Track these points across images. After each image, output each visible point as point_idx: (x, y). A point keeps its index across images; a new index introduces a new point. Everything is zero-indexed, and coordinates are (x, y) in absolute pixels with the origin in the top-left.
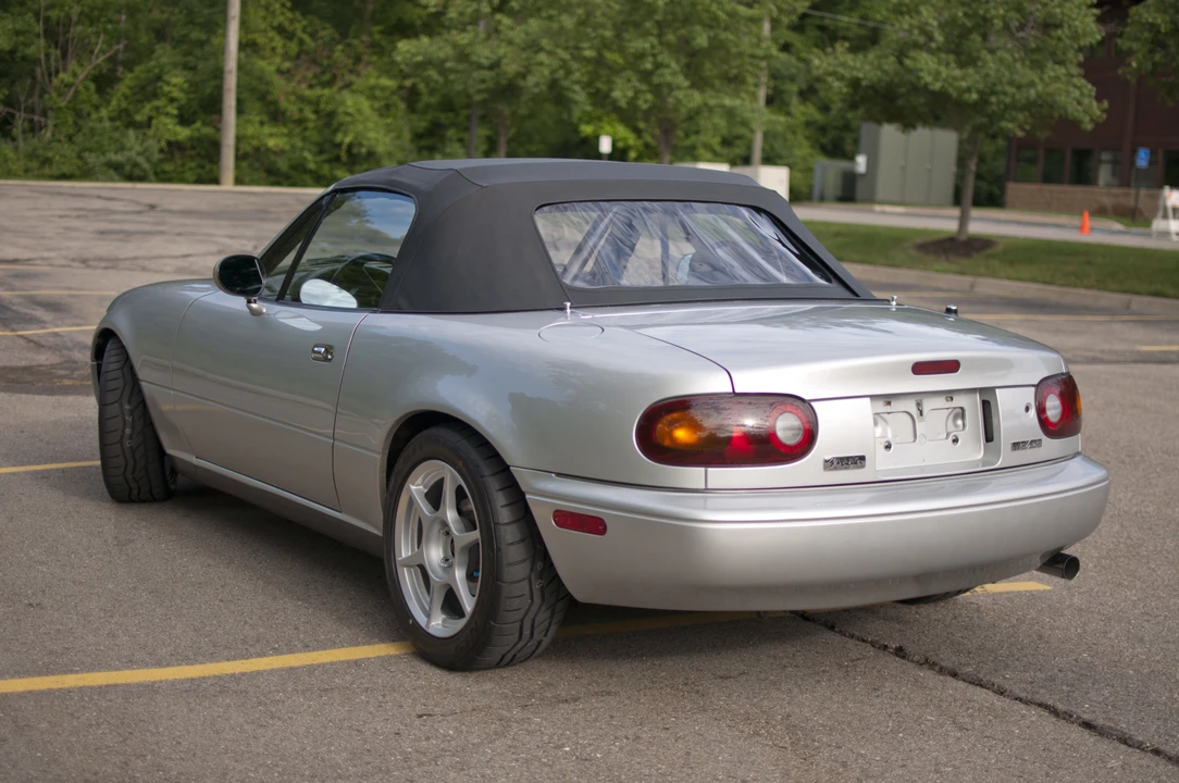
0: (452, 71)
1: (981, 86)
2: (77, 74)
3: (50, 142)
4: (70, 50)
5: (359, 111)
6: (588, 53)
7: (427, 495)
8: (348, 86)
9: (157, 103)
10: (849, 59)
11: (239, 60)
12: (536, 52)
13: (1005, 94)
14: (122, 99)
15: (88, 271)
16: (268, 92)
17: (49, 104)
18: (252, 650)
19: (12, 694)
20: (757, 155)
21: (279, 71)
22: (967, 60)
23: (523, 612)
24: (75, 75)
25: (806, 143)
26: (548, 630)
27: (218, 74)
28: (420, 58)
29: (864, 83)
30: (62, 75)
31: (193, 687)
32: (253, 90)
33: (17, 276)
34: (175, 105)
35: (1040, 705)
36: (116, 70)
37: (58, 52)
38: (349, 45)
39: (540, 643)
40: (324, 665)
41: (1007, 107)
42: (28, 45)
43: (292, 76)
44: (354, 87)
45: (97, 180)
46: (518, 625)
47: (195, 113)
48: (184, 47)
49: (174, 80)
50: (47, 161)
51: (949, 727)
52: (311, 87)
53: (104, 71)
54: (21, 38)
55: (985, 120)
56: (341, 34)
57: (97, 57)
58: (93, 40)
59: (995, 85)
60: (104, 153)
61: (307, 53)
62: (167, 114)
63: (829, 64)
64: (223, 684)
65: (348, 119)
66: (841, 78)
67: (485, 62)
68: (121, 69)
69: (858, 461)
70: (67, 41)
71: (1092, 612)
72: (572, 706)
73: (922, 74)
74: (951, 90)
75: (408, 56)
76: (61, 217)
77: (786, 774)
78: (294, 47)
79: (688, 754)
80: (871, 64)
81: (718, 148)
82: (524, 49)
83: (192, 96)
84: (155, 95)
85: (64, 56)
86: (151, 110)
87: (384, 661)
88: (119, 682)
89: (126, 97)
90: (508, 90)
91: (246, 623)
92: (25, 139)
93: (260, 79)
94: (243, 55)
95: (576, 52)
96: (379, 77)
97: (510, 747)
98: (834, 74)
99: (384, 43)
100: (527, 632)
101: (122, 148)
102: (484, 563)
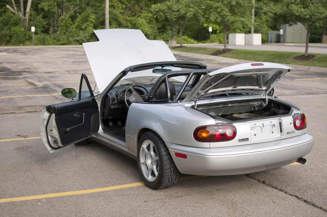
0: (166, 12)
1: (310, 14)
2: (66, 16)
3: (59, 35)
4: (64, 10)
5: (142, 23)
6: (203, 7)
7: (147, 147)
8: (139, 16)
9: (88, 23)
10: (273, 7)
11: (109, 11)
12: (189, 8)
13: (316, 15)
14: (78, 22)
15: (70, 75)
16: (118, 19)
17: (59, 25)
18: (107, 185)
19: (51, 198)
20: (252, 30)
21: (121, 13)
22: (306, 7)
23: (169, 176)
24: (65, 16)
25: (266, 26)
26: (176, 180)
27: (104, 15)
28: (158, 9)
29: (278, 14)
30: (62, 17)
31: (92, 195)
32: (113, 19)
33: (51, 77)
34: (93, 23)
35: (295, 196)
36: (76, 14)
37: (61, 10)
38: (139, 5)
39: (174, 183)
40: (123, 189)
41: (317, 19)
42: (52, 9)
43: (124, 14)
44: (141, 16)
45: (72, 45)
46: (168, 179)
47: (98, 25)
48: (94, 8)
49: (92, 17)
50: (59, 40)
51: (271, 202)
52: (129, 17)
53: (73, 15)
54: (51, 7)
55: (311, 23)
56: (137, 2)
57: (71, 11)
58: (70, 7)
59: (313, 13)
60: (74, 37)
61: (128, 7)
62: (90, 26)
63: (268, 9)
64: (99, 194)
65: (140, 25)
66: (272, 13)
67: (176, 10)
68: (78, 14)
69: (247, 139)
70: (63, 7)
71: (315, 170)
72: (181, 198)
73: (293, 11)
74: (301, 15)
75: (155, 9)
76: (63, 57)
77: (229, 215)
78: (124, 6)
79: (207, 210)
80: (280, 8)
81: (242, 29)
82: (185, 7)
83: (97, 21)
84: (87, 21)
85: (62, 11)
86: (86, 25)
87: (138, 187)
88: (75, 194)
89: (79, 22)
90: (182, 18)
91: (106, 178)
92: (53, 35)
93: (115, 15)
94: (110, 9)
95: (200, 7)
96: (148, 13)
97: (165, 209)
98: (270, 11)
99: (149, 4)
100: (170, 181)
101: (79, 36)
102: (160, 164)
